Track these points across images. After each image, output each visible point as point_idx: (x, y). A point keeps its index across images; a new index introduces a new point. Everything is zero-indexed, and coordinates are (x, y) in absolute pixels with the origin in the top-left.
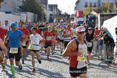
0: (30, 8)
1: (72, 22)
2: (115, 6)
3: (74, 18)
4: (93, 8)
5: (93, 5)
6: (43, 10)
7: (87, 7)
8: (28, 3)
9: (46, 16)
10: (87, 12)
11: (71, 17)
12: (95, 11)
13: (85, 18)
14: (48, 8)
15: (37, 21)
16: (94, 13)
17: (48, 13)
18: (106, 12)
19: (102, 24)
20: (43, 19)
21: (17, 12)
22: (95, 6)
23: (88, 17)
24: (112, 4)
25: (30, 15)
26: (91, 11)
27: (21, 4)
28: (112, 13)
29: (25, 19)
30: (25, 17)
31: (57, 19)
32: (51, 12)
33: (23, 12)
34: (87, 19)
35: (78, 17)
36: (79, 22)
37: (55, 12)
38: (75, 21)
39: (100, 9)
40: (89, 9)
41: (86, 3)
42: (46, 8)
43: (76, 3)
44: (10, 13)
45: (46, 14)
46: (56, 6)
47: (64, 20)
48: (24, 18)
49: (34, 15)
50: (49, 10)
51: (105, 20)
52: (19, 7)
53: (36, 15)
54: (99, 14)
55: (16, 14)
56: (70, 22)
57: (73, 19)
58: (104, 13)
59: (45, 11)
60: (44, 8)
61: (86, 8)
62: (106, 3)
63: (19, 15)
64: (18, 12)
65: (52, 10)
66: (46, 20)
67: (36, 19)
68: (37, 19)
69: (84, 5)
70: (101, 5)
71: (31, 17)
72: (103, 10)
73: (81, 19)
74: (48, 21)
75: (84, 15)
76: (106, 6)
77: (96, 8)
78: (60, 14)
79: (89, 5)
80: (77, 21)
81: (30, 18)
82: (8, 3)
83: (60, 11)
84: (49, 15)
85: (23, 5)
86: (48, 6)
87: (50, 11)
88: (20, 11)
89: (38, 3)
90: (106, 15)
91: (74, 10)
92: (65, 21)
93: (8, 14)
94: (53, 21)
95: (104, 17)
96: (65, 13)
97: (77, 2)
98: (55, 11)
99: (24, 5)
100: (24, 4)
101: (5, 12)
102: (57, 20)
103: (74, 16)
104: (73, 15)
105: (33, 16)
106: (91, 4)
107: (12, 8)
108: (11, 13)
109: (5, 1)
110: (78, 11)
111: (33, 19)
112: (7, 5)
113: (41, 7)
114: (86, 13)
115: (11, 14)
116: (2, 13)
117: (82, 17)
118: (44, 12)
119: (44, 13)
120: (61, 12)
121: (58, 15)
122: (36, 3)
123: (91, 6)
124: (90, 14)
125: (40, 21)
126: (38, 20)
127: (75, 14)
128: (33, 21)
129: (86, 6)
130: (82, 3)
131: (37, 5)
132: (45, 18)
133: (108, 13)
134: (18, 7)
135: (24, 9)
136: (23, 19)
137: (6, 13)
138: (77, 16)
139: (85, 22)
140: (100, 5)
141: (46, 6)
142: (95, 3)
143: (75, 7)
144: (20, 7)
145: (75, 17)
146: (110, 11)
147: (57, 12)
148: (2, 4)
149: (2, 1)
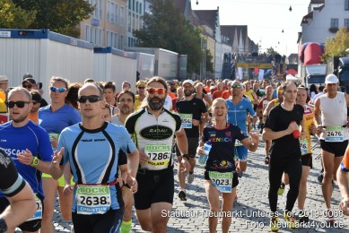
0: (166, 36)
1: (289, 77)
3: (297, 66)
6: (205, 42)
7: (338, 34)
8: (161, 23)
9: (212, 61)
10: (336, 47)
11: (287, 62)
13: (331, 65)
14: (218, 37)
15: (185, 74)
17: (218, 50)
20: (204, 71)
21: (128, 48)
23: (339, 61)
25: (166, 56)
26: (348, 45)
27: (139, 25)
29: (152, 69)
30: (150, 64)
31: (244, 70)
32: (227, 49)
33: (145, 49)
34: (336, 67)
35: (309, 63)
36: (311, 76)
37: (240, 48)
38: (299, 75)
40: (343, 37)
41: (335, 21)
42: (214, 37)
43: (303, 22)
44: (108, 50)
45: (213, 54)
46: (243, 29)
47: (266, 70)
48: (149, 67)
49: (179, 57)
50: (223, 42)
52: (134, 33)
53: (185, 57)
55: (126, 53)
56: (285, 76)
57: (295, 68)
59: (210, 45)
60: (208, 35)
61: (332, 36)
63: (134, 58)
64: (131, 48)
65: (230, 43)
66: (212, 72)
67: (185, 69)
68: (188, 67)
69: (329, 26)
71: (167, 62)
73: (320, 69)
75: (327, 56)
78: (255, 54)
79: (341, 25)
80: (306, 75)
81: (164, 66)
82: (101, 23)
83: (253, 46)
84: (223, 56)
85: (147, 26)
86: (218, 29)
87: (224, 46)
88: (136, 46)
89: (188, 22)
91: (298, 42)
92: (270, 74)
93: (101, 56)
96: (271, 50)
97: (305, 17)
98: (241, 45)
99: (149, 28)
100: (147, 23)
101: (93, 47)
102: (246, 72)
103: (297, 61)
104: (293, 56)
105: (175, 60)
106: (348, 22)
107: (114, 36)
108: (110, 52)
109: (94, 16)
110: (310, 43)
111: (175, 69)
112: (99, 28)
113: (197, 33)
114: (332, 50)
115: (109, 55)
116: (86, 50)
117: (321, 63)
118: (208, 48)
119: (208, 52)
120: (257, 47)
121: (249, 58)
122: (184, 21)
124: (345, 54)
125: (194, 74)
126: (188, 70)
127: (300, 55)
128: (174, 75)
129: (334, 30)
130: (323, 21)
131: (186, 26)
132: (210, 67)
134: (131, 36)
135: (147, 39)
136: (145, 68)
137: (97, 50)
141: (214, 29)
143: (300, 34)
144: (136, 33)
145: (300, 61)
147: (247, 47)
148: (84, 25)
149: (85, 16)
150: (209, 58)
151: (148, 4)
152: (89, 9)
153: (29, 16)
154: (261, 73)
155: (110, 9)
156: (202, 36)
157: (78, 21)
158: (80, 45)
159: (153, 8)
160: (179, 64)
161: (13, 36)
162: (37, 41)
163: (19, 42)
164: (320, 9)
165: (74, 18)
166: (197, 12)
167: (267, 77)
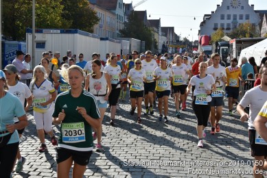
0: (135, 32)
1: (194, 52)
2: (258, 28)
3: (198, 46)
4: (225, 31)
5: (225, 27)
6: (154, 35)
7: (217, 31)
10: (217, 37)
11: (193, 44)
12: (228, 36)
13: (214, 45)
14: (160, 33)
16: (227, 38)
17: (161, 40)
18: (245, 37)
19: (238, 54)
20: (153, 49)
21: (116, 38)
22: (228, 29)
23: (218, 44)
24: (254, 25)
25: (135, 42)
26: (222, 36)
27: (122, 27)
28: (254, 38)
29: (128, 48)
30: (127, 46)
31: (173, 48)
32: (165, 39)
33: (125, 38)
34: (216, 47)
35: (204, 45)
38: (199, 51)
39: (236, 32)
41: (216, 25)
43: (201, 25)
44: (107, 39)
45: (157, 41)
46: (172, 29)
47: (183, 48)
49: (141, 42)
50: (162, 35)
51: (244, 48)
53: (144, 42)
54: (234, 40)
55: (116, 41)
57: (196, 48)
58: (242, 39)
59: (156, 36)
60: (155, 32)
61: (214, 32)
62: (244, 24)
63: (120, 43)
64: (118, 38)
65: (166, 35)
66: (157, 49)
67: (144, 48)
69: (213, 27)
70: (238, 27)
71: (136, 45)
72: (241, 34)
73: (209, 48)
74: (160, 51)
75: (213, 41)
76: (244, 28)
77: (230, 32)
78: (178, 41)
79: (219, 26)
81: (134, 46)
82: (104, 26)
83: (177, 37)
84: (162, 42)
85: (125, 28)
86: (160, 29)
87: (163, 37)
89: (146, 25)
90: (244, 41)
91: (198, 35)
92: (185, 50)
93: (103, 42)
94: (167, 51)
95: (242, 45)
96: (185, 39)
97: (202, 23)
98: (171, 37)
99: (127, 29)
100: (126, 26)
101: (99, 38)
102: (174, 50)
104: (196, 42)
105: (139, 44)
106: (222, 25)
107: (110, 32)
109: (100, 23)
110: (204, 35)
111: (139, 48)
112: (103, 29)
113: (150, 31)
114: (215, 38)
115: (108, 41)
116: (96, 39)
117: (210, 45)
118: (155, 38)
119: (155, 40)
120: (179, 37)
122: (143, 25)
123: (223, 29)
124: (221, 40)
127: (199, 41)
129: (215, 29)
130: (211, 25)
131: (144, 27)
132: (156, 47)
133: (248, 38)
134: (118, 32)
135: (125, 34)
136: (125, 48)
137: (102, 39)
138: (203, 43)
139: (213, 51)
140: (235, 27)
141: (158, 28)
142: (228, 25)
143: (199, 31)
144: (121, 31)
145: (199, 44)
146: (251, 36)
147: (174, 37)
148: (96, 27)
149: (95, 23)
150: (156, 43)
151: (126, 17)
152: (98, 20)
153: (69, 23)
154: (181, 50)
155: (108, 19)
156: (152, 32)
157: (92, 25)
158: (93, 37)
159: (129, 19)
160: (141, 46)
161: (61, 33)
162: (73, 35)
163: (64, 35)
164: (209, 19)
165: (91, 24)
166: (150, 20)
167: (183, 52)
